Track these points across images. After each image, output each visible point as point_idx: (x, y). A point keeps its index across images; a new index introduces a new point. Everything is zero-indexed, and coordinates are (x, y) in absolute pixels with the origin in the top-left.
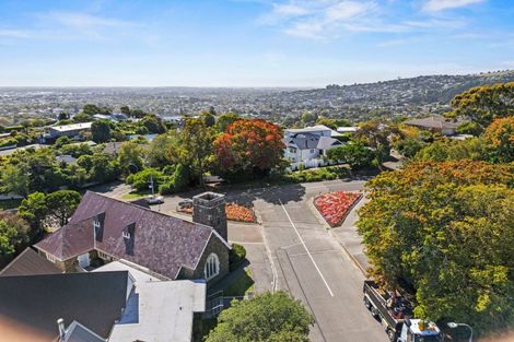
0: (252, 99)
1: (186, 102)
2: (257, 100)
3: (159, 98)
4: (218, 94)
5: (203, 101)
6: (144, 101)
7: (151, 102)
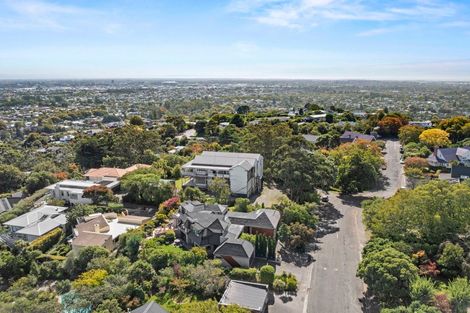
0: (437, 95)
1: (366, 97)
2: (441, 98)
3: (341, 92)
4: (400, 89)
5: (383, 96)
6: (326, 95)
7: (333, 97)
